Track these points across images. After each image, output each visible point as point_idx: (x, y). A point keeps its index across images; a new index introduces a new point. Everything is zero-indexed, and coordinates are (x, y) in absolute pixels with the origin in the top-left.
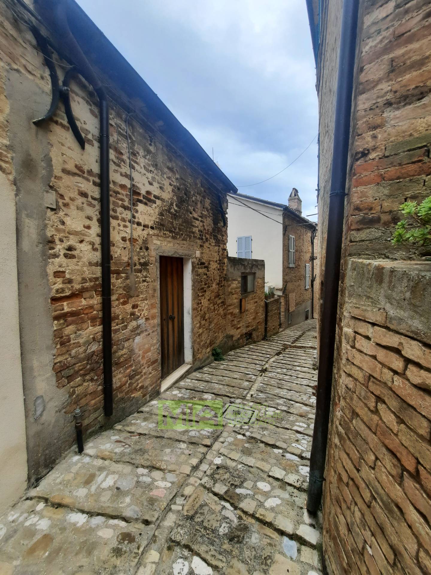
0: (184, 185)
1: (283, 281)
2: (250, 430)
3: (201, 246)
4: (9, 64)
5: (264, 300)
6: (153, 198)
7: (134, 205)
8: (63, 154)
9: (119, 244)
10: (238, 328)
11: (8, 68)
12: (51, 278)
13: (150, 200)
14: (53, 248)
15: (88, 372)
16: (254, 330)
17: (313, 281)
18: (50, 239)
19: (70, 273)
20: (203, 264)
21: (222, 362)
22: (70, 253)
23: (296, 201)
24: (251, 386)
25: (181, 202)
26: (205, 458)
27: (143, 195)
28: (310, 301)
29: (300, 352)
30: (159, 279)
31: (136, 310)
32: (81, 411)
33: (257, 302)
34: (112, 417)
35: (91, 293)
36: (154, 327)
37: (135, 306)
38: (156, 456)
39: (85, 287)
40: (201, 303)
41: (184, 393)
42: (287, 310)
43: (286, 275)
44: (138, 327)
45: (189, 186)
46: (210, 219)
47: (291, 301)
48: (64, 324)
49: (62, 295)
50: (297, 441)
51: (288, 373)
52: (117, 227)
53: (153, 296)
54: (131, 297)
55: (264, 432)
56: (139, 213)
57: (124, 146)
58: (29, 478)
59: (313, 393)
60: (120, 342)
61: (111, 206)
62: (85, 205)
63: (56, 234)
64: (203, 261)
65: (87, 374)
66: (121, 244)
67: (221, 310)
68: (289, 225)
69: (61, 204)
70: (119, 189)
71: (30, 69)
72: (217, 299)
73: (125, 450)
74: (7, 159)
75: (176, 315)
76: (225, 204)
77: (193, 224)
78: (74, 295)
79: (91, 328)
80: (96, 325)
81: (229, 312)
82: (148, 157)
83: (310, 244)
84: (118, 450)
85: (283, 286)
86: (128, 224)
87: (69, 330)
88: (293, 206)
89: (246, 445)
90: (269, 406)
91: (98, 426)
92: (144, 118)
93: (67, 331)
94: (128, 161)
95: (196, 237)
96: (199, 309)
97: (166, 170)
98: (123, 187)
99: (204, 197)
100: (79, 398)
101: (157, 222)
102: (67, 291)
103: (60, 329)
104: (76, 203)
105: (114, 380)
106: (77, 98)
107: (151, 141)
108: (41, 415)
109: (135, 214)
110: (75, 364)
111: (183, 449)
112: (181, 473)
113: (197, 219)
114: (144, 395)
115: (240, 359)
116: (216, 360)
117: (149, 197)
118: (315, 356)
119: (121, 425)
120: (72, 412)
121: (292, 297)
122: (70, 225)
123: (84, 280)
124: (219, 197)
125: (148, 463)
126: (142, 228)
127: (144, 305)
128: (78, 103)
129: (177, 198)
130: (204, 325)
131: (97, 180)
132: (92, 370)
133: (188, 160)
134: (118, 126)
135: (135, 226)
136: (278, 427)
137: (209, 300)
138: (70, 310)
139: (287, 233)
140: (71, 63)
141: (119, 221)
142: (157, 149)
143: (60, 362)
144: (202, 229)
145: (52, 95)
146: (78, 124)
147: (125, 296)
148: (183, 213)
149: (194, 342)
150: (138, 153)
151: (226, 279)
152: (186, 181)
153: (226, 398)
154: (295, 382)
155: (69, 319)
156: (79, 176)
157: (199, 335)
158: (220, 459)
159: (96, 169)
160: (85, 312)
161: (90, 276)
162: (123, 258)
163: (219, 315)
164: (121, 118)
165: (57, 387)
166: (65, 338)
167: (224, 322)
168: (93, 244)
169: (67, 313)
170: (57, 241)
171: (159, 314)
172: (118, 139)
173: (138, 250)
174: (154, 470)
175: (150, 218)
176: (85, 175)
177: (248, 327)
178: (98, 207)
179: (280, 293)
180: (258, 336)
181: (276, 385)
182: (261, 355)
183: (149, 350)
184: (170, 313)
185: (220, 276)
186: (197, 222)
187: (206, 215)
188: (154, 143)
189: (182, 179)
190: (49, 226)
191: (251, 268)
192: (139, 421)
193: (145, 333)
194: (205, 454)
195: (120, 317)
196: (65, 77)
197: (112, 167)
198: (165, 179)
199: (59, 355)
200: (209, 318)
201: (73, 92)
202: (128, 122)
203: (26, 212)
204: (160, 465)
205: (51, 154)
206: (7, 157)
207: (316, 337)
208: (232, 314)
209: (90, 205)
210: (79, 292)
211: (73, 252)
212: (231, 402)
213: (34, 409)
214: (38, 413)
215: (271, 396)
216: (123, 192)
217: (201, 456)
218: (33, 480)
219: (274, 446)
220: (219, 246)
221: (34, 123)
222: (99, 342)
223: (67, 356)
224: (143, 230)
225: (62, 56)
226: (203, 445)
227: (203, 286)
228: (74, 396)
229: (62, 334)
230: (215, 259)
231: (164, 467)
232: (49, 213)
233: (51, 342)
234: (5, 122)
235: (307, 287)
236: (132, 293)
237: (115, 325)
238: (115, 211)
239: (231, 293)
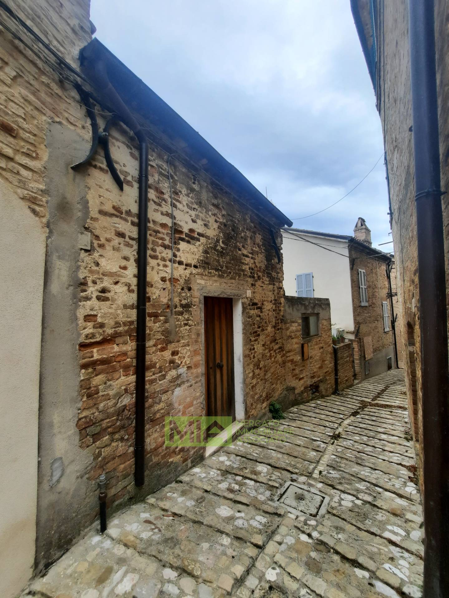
0: (232, 221)
1: (355, 323)
2: (318, 528)
3: (252, 285)
4: (52, 118)
5: (332, 345)
6: (196, 236)
7: (175, 243)
8: (100, 196)
9: (158, 285)
10: (300, 379)
11: (50, 121)
12: (81, 322)
13: (193, 238)
14: (85, 291)
15: (117, 430)
16: (321, 381)
17: (393, 322)
18: (83, 281)
19: (101, 317)
20: (255, 304)
21: (282, 421)
22: (103, 295)
23: (364, 231)
24: (320, 459)
25: (228, 239)
26: (253, 565)
27: (186, 234)
28: (392, 347)
29: (384, 413)
30: (203, 322)
31: (176, 357)
32: (106, 479)
33: (323, 348)
34: (144, 487)
35: (125, 338)
36: (197, 377)
37: (174, 353)
38: (189, 552)
39: (119, 331)
40: (254, 349)
41: (233, 460)
42: (363, 356)
43: (358, 315)
44: (179, 376)
45: (237, 222)
46: (261, 256)
47: (366, 346)
48: (92, 373)
49: (92, 341)
50: (392, 559)
51: (369, 443)
52: (156, 267)
53: (196, 341)
54: (171, 342)
55: (340, 536)
56: (181, 251)
57: (165, 186)
58: (36, 564)
59: (409, 477)
60: (156, 395)
61: (150, 246)
62: (122, 246)
63: (90, 275)
64: (255, 301)
65: (116, 432)
66: (161, 285)
67: (279, 357)
68: (357, 258)
69: (95, 245)
70: (159, 228)
71: (72, 121)
72: (273, 344)
73: (154, 537)
74: (41, 203)
75: (224, 362)
76: (279, 239)
77: (243, 261)
78: (105, 341)
79: (123, 378)
80: (129, 374)
81: (288, 359)
82: (191, 195)
83: (386, 278)
84: (145, 535)
85: (355, 328)
86: (168, 263)
87: (98, 380)
88: (361, 237)
89: (313, 554)
90: (344, 492)
91: (127, 497)
92: (187, 158)
93: (96, 381)
94: (169, 200)
95: (246, 275)
96: (252, 356)
97: (211, 207)
98: (164, 225)
99: (254, 233)
100: (106, 461)
101: (201, 260)
102: (97, 336)
103: (88, 379)
104: (112, 244)
105: (148, 440)
106: (117, 144)
107: (195, 180)
108: (58, 481)
109: (177, 253)
110: (102, 420)
111: (225, 546)
112: (219, 587)
113: (247, 256)
114: (185, 460)
115: (305, 418)
116: (274, 418)
117: (192, 235)
118: (406, 420)
119: (154, 497)
120: (97, 478)
121: (368, 341)
122: (104, 266)
123: (117, 324)
124: (272, 231)
125: (178, 563)
126: (184, 267)
127: (185, 352)
128: (119, 148)
129: (224, 235)
130: (258, 375)
131: (136, 220)
132: (123, 427)
133: (236, 196)
134: (159, 166)
135: (177, 265)
136: (359, 529)
137: (263, 345)
138: (100, 357)
139: (355, 267)
140: (110, 110)
141: (159, 261)
142: (201, 187)
143: (85, 417)
144: (253, 266)
145: (92, 142)
146: (116, 166)
147: (163, 341)
148: (230, 250)
149: (246, 395)
150: (180, 192)
151: (283, 320)
152: (233, 217)
153: (286, 472)
154: (381, 457)
155: (99, 368)
156: (117, 216)
157: (253, 387)
158: (274, 572)
159: (135, 209)
160: (118, 360)
161: (124, 319)
162: (162, 299)
163: (277, 362)
164: (163, 159)
165: (80, 447)
166: (92, 389)
167: (283, 371)
168: (128, 285)
169: (97, 360)
170: (90, 283)
171: (203, 362)
172: (159, 179)
173: (179, 290)
174: (185, 575)
175: (193, 256)
176: (123, 216)
177: (313, 377)
178: (136, 247)
179: (352, 337)
180: (326, 390)
181: (354, 459)
182: (331, 414)
183: (191, 404)
184: (218, 361)
185: (276, 317)
186: (246, 258)
187: (257, 252)
188: (198, 181)
189: (229, 215)
190: (82, 268)
191: (313, 308)
192: (175, 495)
193: (187, 385)
194: (254, 560)
195: (158, 365)
196: (107, 125)
197: (151, 206)
198: (210, 216)
199: (85, 409)
200: (265, 366)
201: (114, 138)
202: (170, 163)
203: (57, 254)
204: (193, 569)
205: (87, 196)
206: (42, 201)
207: (405, 393)
208: (292, 361)
209: (128, 245)
210: (112, 337)
211: (106, 294)
212: (293, 480)
213: (50, 474)
214: (55, 478)
215: (347, 476)
216: (163, 231)
217: (247, 562)
218: (41, 566)
219: (355, 563)
220: (274, 285)
221: (72, 168)
222: (132, 394)
223: (94, 410)
224: (185, 269)
225: (104, 107)
226: (252, 543)
227: (256, 329)
228: (100, 459)
229: (90, 384)
230: (270, 299)
231: (197, 573)
232: (83, 254)
233: (76, 394)
234: (43, 169)
235: (387, 329)
236: (171, 338)
237: (151, 374)
238: (154, 250)
239: (290, 337)
